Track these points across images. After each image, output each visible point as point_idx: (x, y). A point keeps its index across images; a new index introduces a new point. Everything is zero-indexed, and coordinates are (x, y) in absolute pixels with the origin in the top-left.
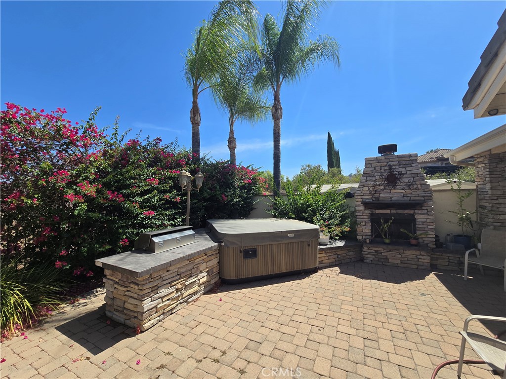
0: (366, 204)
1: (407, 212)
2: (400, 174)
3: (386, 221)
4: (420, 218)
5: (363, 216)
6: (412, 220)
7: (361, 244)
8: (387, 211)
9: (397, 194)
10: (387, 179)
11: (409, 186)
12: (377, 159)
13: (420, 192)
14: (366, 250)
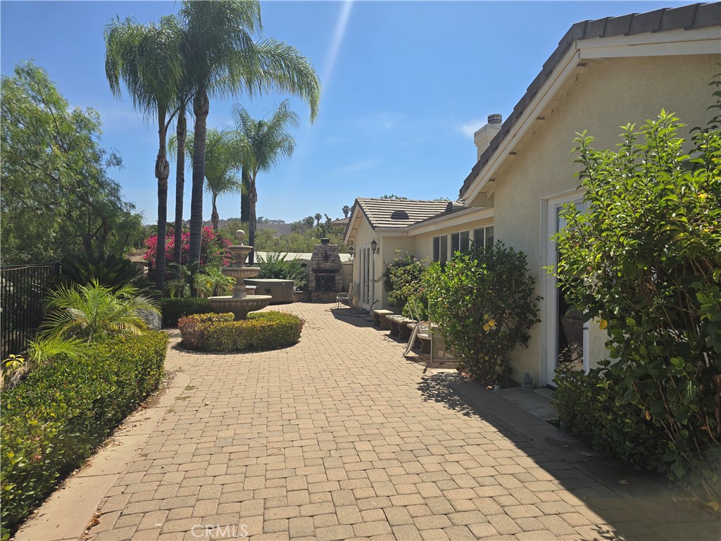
0: (314, 270)
1: (332, 274)
2: (330, 255)
3: (323, 279)
4: (337, 277)
5: (312, 277)
6: (333, 279)
7: (310, 293)
8: (323, 274)
9: (328, 265)
10: (324, 257)
11: (333, 261)
12: (320, 247)
13: (338, 265)
14: (313, 295)
